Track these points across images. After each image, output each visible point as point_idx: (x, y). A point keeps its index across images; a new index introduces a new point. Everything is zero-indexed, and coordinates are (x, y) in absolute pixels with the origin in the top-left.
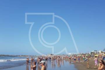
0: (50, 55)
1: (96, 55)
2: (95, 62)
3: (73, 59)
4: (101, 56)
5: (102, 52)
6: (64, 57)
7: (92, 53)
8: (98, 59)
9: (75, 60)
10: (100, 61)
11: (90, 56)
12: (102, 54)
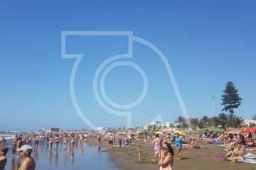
0: (50, 131)
1: (157, 132)
2: (156, 148)
3: (106, 140)
4: (169, 134)
5: (172, 126)
6: (85, 136)
7: (150, 127)
8: (161, 141)
9: (111, 142)
10: (165, 146)
11: (146, 133)
12: (171, 129)
